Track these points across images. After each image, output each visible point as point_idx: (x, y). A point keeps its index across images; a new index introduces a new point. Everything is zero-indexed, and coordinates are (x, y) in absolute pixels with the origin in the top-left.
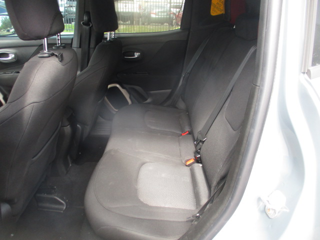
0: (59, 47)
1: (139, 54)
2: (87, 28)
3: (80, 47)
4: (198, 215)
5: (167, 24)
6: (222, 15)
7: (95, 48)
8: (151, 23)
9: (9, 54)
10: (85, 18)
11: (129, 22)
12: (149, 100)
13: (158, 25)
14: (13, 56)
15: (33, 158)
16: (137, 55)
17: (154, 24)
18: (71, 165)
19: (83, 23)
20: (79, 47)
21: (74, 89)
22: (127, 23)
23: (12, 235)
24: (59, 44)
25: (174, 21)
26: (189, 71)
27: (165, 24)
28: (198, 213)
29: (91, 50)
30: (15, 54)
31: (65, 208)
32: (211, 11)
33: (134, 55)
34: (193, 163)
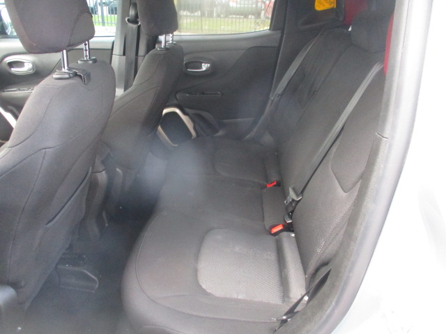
0: (87, 60)
1: (209, 65)
2: (135, 26)
3: (124, 54)
4: (284, 317)
5: (253, 17)
6: (332, 9)
7: (144, 56)
8: (230, 14)
9: (24, 63)
10: (132, 12)
11: (199, 13)
12: (221, 133)
13: (240, 18)
14: (30, 66)
15: (47, 224)
16: (205, 67)
17: (234, 16)
18: (107, 225)
19: (128, 20)
20: (122, 54)
21: (110, 119)
22: (196, 14)
23: (19, 328)
24: (86, 56)
25: (263, 13)
26: (280, 92)
27: (250, 16)
28: (285, 315)
29: (140, 59)
30: (34, 64)
31: (97, 286)
32: (316, 4)
33: (201, 67)
34: (281, 231)
